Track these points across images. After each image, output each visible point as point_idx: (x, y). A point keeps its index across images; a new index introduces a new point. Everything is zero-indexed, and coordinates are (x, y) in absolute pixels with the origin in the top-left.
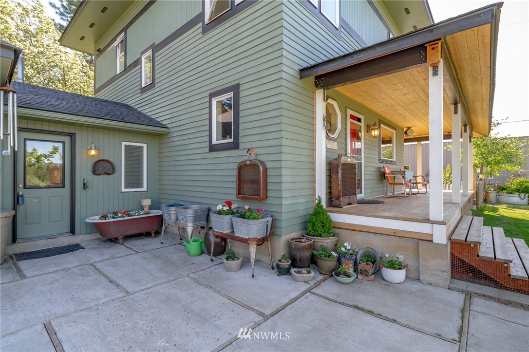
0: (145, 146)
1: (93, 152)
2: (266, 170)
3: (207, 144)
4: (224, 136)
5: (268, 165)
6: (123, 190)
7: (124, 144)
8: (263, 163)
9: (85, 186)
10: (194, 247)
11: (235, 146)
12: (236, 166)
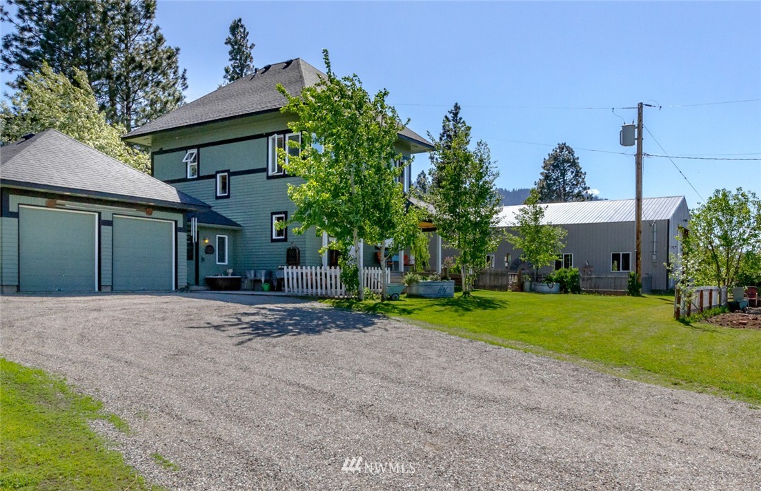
0: (226, 237)
1: (207, 241)
2: (299, 251)
3: (270, 238)
4: (278, 235)
5: (300, 249)
6: (217, 263)
7: (218, 236)
8: (298, 249)
9: (203, 259)
10: (266, 287)
11: (285, 240)
12: (286, 250)
